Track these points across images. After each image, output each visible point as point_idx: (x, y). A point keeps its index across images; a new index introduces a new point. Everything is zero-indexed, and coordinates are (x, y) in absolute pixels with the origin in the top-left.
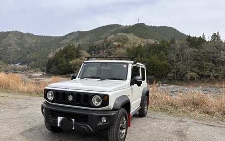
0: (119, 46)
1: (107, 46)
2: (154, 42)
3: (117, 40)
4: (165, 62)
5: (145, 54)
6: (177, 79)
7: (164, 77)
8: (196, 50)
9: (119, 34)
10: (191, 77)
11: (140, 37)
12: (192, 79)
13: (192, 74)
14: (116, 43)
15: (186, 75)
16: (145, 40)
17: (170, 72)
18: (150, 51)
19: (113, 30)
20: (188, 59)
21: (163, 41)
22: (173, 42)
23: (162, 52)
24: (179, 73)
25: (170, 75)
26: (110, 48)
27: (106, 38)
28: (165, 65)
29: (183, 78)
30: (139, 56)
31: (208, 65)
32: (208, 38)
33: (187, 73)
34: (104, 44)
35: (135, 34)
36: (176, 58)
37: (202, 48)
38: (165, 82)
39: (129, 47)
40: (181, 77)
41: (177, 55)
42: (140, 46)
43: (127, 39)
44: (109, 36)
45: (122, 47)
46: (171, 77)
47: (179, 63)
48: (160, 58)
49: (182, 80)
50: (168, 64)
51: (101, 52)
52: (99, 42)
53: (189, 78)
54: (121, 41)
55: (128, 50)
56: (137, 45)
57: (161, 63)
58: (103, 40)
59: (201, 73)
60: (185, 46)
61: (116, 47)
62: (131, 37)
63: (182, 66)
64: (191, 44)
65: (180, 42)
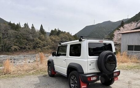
6: (5, 51)
8: (16, 32)
10: (15, 49)
12: (16, 50)
13: (15, 47)
15: (12, 48)
20: (11, 37)
24: (6, 46)
29: (10, 50)
31: (24, 41)
32: (22, 26)
33: (12, 46)
36: (2, 36)
37: (19, 31)
40: (8, 49)
41: (3, 34)
47: (5, 40)
49: (8, 51)
53: (13, 50)
59: (21, 46)
60: (8, 28)
63: (8, 42)
64: (12, 28)
65: (4, 25)
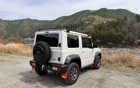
0: (89, 24)
1: (81, 24)
2: (112, 20)
3: (88, 20)
4: (120, 33)
5: (106, 28)
6: (129, 45)
7: (120, 43)
9: (89, 16)
10: (139, 42)
11: (103, 17)
14: (87, 22)
15: (135, 42)
16: (106, 19)
17: (123, 39)
18: (109, 26)
19: (86, 14)
20: (136, 30)
21: (119, 19)
22: (125, 19)
23: (118, 26)
24: (130, 40)
25: (123, 42)
26: (83, 26)
27: (81, 19)
28: (120, 35)
29: (133, 44)
30: (102, 29)
33: (135, 40)
34: (80, 23)
35: (100, 16)
36: (128, 30)
38: (120, 46)
39: (96, 24)
40: (131, 43)
41: (129, 28)
42: (103, 23)
43: (94, 19)
44: (83, 18)
45: (91, 24)
46: (124, 43)
47: (129, 34)
48: (117, 31)
49: (132, 45)
50: (122, 34)
51: (77, 28)
52: (76, 22)
53: (137, 43)
54: (90, 21)
55: (95, 26)
56: (101, 23)
57: (117, 34)
58: (79, 21)
60: (134, 21)
61: (87, 25)
62: (97, 17)
63: (132, 36)
64: (138, 20)
65: (131, 19)
